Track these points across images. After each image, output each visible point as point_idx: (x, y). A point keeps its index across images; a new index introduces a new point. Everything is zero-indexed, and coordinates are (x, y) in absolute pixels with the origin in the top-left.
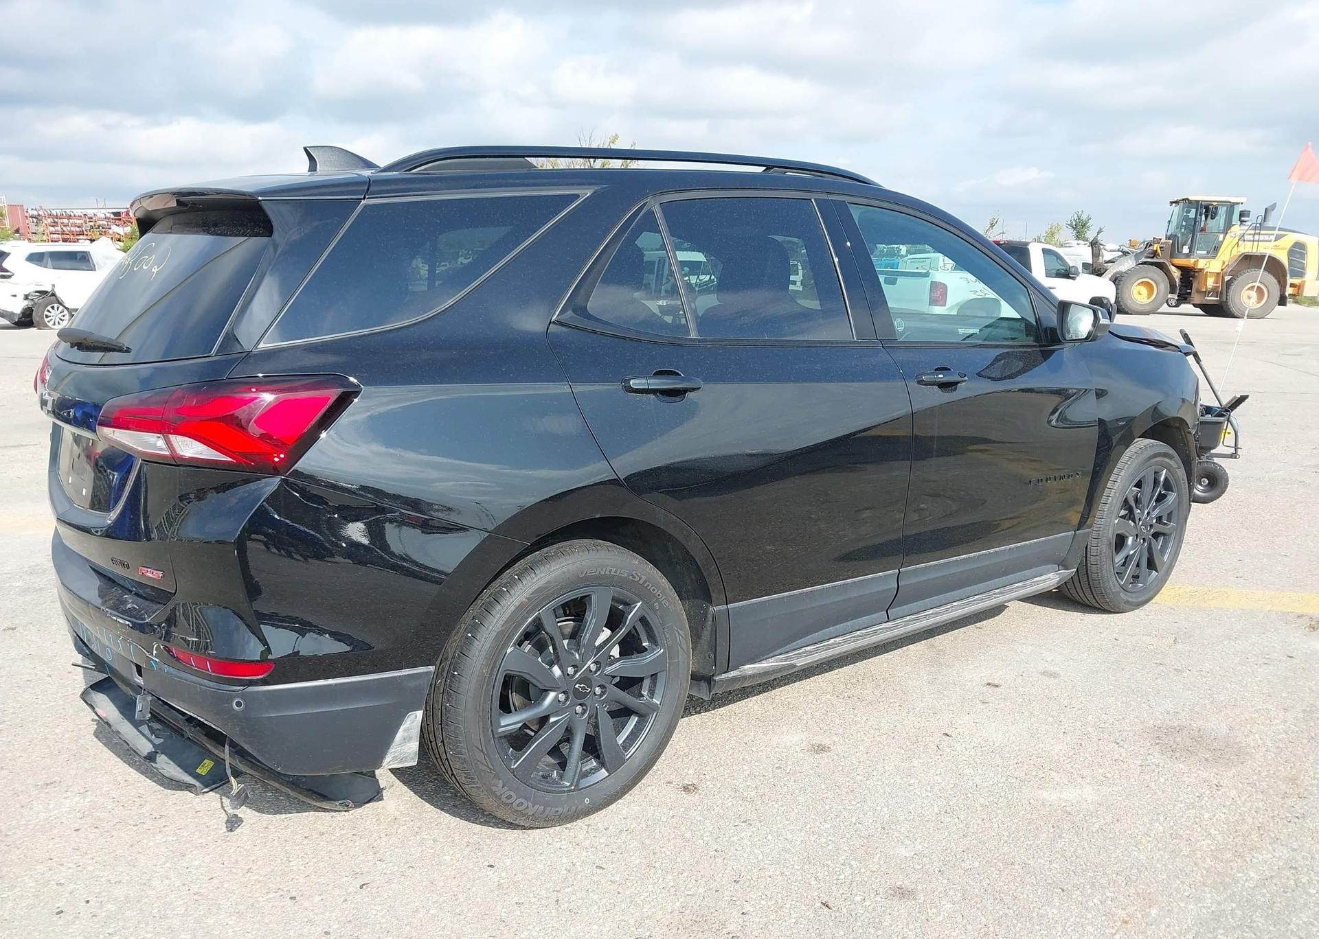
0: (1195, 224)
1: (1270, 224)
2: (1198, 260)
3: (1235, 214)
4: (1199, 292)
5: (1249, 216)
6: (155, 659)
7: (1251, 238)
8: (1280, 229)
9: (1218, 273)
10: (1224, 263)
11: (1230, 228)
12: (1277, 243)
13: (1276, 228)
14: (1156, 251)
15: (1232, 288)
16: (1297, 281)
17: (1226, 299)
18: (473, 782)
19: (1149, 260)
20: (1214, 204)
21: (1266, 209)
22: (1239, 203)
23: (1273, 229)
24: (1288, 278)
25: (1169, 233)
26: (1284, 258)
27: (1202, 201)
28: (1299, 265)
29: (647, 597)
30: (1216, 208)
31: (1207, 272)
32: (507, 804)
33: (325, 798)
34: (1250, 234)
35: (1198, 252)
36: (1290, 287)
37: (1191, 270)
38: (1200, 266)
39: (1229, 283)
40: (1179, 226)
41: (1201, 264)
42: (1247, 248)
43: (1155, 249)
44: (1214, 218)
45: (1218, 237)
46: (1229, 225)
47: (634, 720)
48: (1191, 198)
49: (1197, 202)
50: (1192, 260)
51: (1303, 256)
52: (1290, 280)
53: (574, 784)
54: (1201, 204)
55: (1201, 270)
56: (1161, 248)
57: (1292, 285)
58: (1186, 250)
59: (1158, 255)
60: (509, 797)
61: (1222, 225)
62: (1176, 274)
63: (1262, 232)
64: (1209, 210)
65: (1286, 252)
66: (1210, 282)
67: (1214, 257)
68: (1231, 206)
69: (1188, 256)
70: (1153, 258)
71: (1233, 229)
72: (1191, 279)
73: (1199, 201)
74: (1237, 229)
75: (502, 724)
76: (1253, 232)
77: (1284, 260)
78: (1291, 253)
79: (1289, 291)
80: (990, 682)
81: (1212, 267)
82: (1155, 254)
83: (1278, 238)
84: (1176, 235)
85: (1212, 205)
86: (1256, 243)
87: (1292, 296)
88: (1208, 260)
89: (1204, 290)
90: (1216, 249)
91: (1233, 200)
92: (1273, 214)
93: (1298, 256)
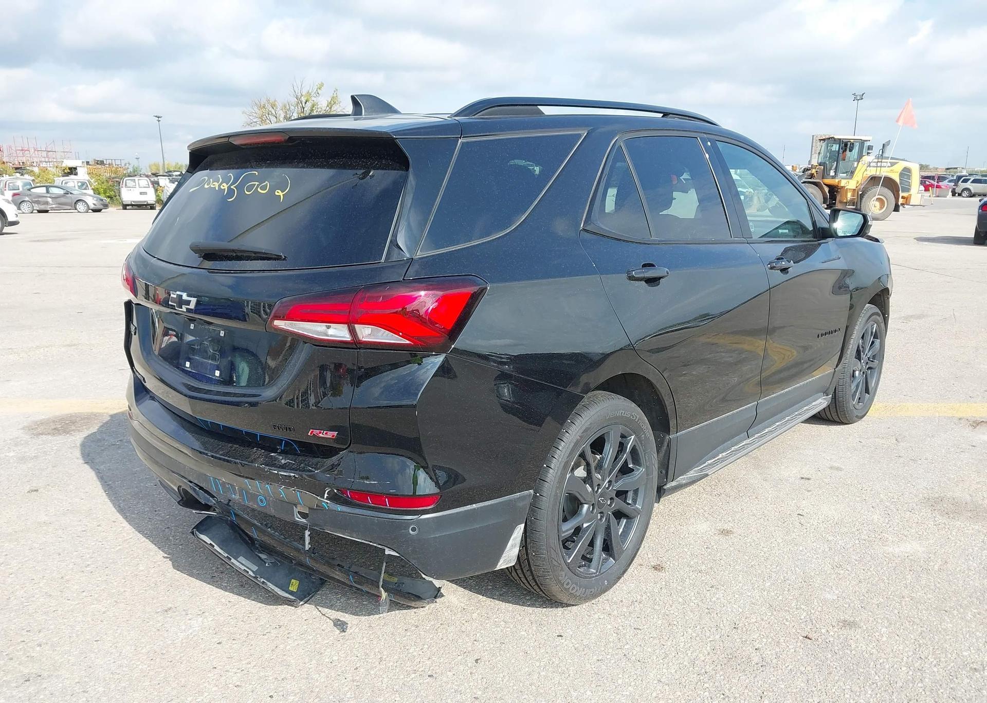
0: (838, 155)
1: (886, 155)
2: (841, 180)
3: (864, 147)
4: (841, 202)
5: (872, 150)
6: (326, 501)
7: (875, 164)
8: (892, 158)
9: (854, 190)
10: (858, 183)
11: (862, 158)
12: (891, 168)
13: (889, 157)
14: (813, 174)
15: (864, 200)
16: (905, 194)
17: (860, 207)
18: (548, 575)
19: (810, 180)
20: (852, 141)
21: (883, 144)
22: (867, 141)
23: (887, 158)
24: (900, 192)
25: (819, 161)
26: (896, 178)
27: (843, 139)
28: (906, 184)
29: (637, 431)
30: (853, 144)
31: (847, 189)
32: (566, 589)
33: (418, 598)
34: (874, 162)
35: (841, 175)
36: (902, 198)
37: (835, 187)
38: (842, 185)
39: (862, 196)
40: (825, 157)
41: (843, 183)
42: (872, 172)
43: (813, 172)
44: (852, 151)
45: (853, 164)
46: (860, 156)
47: (624, 521)
48: (836, 137)
49: (840, 139)
50: (837, 180)
51: (909, 177)
52: (901, 194)
53: (599, 571)
54: (843, 141)
55: (843, 187)
56: (816, 171)
57: (903, 197)
58: (832, 173)
59: (814, 177)
60: (568, 584)
61: (856, 157)
62: (827, 189)
63: (883, 161)
64: (846, 146)
65: (898, 175)
66: (849, 196)
67: (851, 178)
68: (862, 142)
69: (833, 177)
70: (811, 178)
71: (864, 158)
72: (835, 193)
73: (841, 139)
74: (866, 159)
75: (564, 530)
76: (877, 160)
77: (897, 179)
78: (901, 175)
79: (901, 201)
80: (803, 476)
81: (850, 184)
82: (812, 176)
83: (893, 164)
84: (825, 163)
85: (850, 142)
86: (879, 169)
87: (902, 204)
88: (848, 180)
89: (845, 201)
90: (852, 173)
91: (863, 138)
92: (888, 148)
93: (906, 177)
